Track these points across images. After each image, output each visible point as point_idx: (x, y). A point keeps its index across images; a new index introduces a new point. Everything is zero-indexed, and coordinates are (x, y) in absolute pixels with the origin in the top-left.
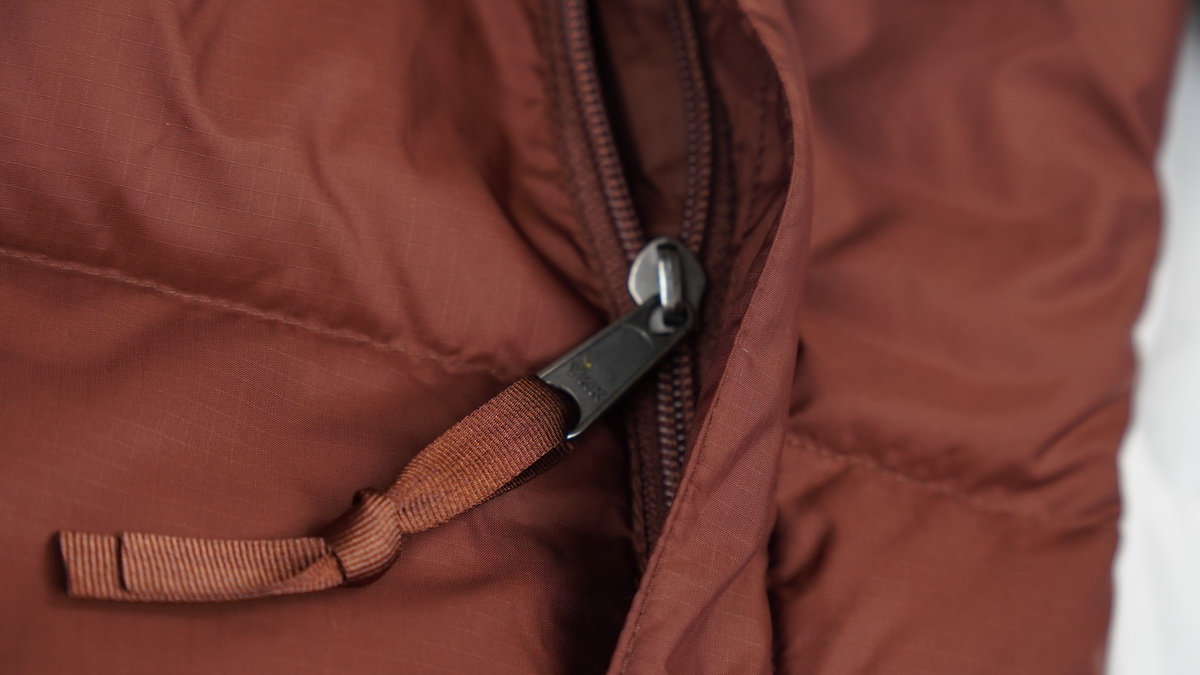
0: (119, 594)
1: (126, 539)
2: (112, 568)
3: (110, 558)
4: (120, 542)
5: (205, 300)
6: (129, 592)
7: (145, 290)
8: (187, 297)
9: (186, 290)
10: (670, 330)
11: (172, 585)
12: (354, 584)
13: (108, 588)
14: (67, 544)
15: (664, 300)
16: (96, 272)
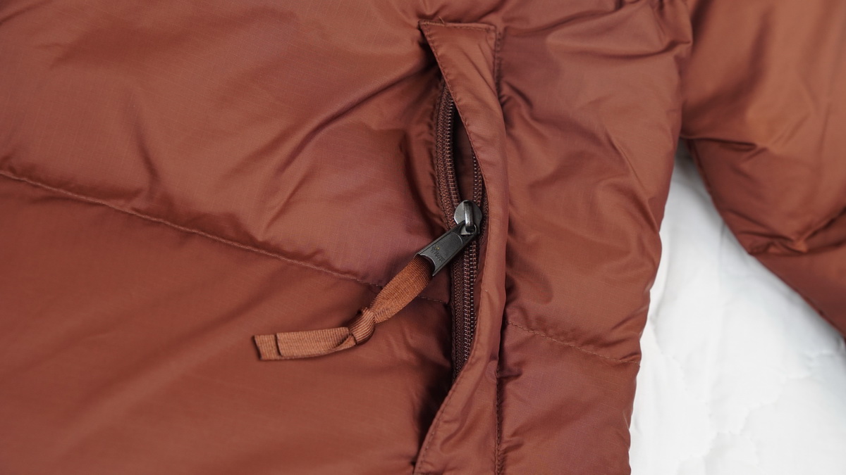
0: (278, 358)
1: (278, 335)
2: (275, 347)
3: (273, 343)
4: (276, 336)
5: (296, 262)
6: (282, 356)
7: (274, 258)
8: (289, 260)
9: (289, 258)
10: (469, 234)
11: (297, 352)
12: (359, 344)
13: (274, 356)
14: (258, 340)
15: (467, 222)
16: (256, 250)
